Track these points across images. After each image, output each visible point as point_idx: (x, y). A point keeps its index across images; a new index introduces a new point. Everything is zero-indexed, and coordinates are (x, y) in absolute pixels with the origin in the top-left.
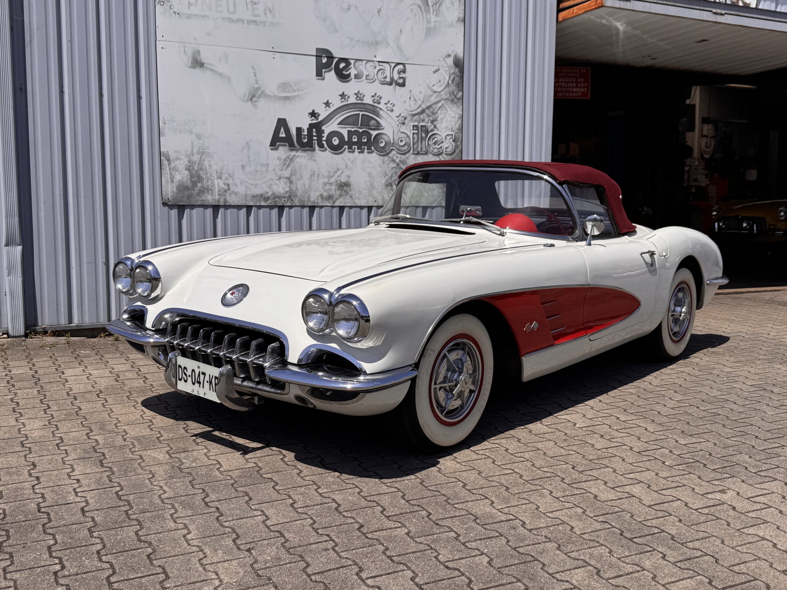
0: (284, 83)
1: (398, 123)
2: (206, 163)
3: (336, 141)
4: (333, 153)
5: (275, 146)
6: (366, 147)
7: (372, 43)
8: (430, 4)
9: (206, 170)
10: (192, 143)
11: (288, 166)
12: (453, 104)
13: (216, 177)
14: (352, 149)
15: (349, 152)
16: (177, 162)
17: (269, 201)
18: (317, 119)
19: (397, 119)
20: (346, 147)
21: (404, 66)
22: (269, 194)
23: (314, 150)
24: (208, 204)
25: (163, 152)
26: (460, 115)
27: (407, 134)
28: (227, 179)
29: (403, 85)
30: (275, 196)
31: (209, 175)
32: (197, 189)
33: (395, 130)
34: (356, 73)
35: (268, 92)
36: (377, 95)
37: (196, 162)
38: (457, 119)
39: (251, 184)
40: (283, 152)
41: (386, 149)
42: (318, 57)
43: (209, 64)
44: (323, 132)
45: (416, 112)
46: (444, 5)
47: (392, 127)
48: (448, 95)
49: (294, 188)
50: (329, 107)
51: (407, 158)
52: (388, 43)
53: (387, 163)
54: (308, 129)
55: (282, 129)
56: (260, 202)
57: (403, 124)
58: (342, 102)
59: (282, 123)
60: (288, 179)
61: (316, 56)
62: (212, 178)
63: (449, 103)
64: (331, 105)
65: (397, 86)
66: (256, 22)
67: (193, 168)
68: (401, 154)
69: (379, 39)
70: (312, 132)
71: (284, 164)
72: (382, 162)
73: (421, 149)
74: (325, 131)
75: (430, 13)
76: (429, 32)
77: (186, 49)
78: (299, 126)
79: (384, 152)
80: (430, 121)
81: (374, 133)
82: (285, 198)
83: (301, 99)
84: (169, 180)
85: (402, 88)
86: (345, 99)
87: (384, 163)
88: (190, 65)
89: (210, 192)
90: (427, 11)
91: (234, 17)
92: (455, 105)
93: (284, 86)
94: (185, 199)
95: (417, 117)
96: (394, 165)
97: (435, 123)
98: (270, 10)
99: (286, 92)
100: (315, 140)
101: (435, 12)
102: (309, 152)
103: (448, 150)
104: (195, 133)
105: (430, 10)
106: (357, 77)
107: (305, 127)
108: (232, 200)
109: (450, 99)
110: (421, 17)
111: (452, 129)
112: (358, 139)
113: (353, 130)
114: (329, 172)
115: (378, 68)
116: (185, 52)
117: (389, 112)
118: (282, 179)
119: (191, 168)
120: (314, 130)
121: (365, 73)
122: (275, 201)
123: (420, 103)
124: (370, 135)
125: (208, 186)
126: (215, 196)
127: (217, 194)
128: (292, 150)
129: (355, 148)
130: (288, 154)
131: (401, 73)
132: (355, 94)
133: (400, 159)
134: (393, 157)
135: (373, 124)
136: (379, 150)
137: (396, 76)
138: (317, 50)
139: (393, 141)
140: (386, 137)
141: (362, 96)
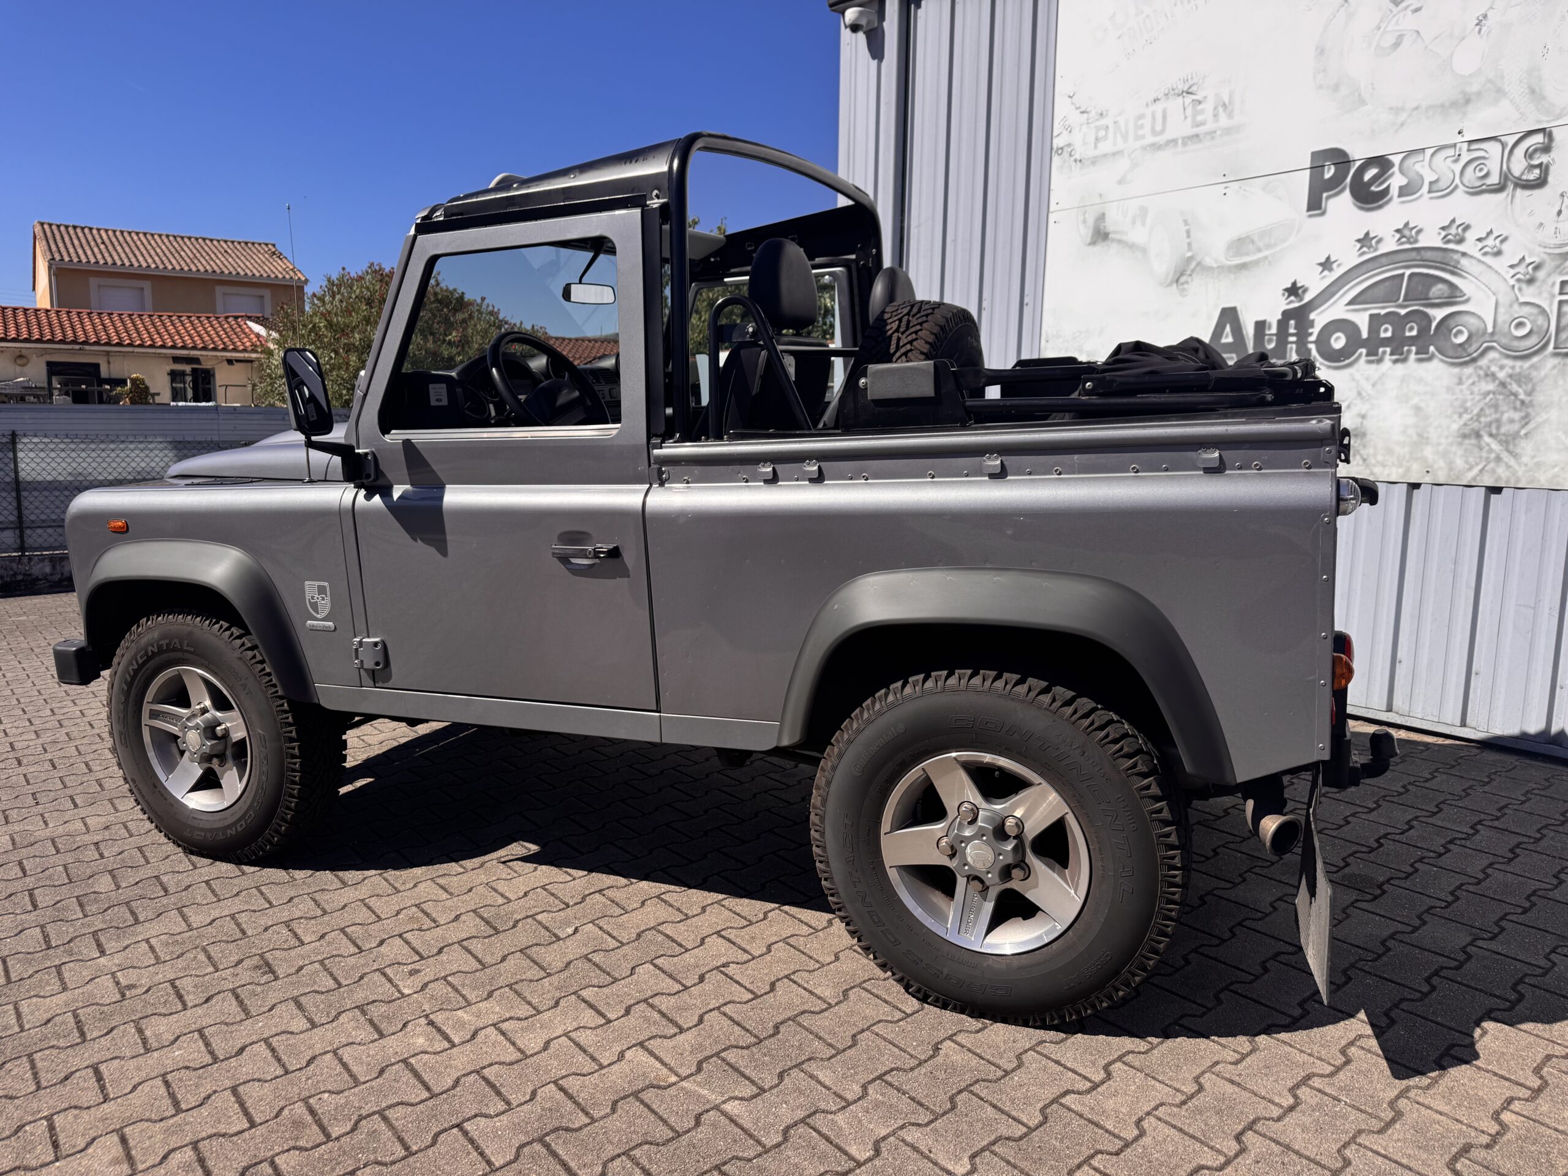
0: (1239, 239)
1: (1512, 282)
3: (1338, 342)
4: (1330, 367)
6: (1414, 349)
7: (1454, 104)
14: (1376, 354)
15: (1370, 362)
19: (1512, 272)
20: (1364, 351)
21: (1550, 136)
27: (1539, 306)
29: (1541, 183)
33: (1501, 300)
34: (1403, 181)
35: (1208, 261)
41: (1471, 350)
42: (1316, 169)
43: (1116, 232)
44: (1312, 324)
47: (1495, 293)
51: (1532, 366)
52: (1500, 92)
53: (1470, 381)
54: (1279, 322)
55: (1228, 328)
57: (1531, 281)
59: (1228, 317)
61: (1311, 168)
65: (1519, 191)
68: (1516, 358)
69: (1474, 88)
70: (1287, 327)
72: (1456, 381)
74: (1316, 323)
77: (1087, 216)
78: (1260, 318)
79: (1462, 356)
81: (1438, 314)
83: (1270, 263)
87: (1460, 383)
88: (1089, 240)
93: (1239, 244)
96: (1490, 386)
98: (1224, 105)
99: (1242, 255)
100: (1292, 343)
106: (1406, 191)
107: (1273, 318)
112: (1393, 332)
113: (1383, 312)
115: (1465, 158)
116: (1084, 221)
120: (1292, 322)
121: (1429, 177)
124: (1428, 319)
129: (1384, 353)
131: (1537, 155)
133: (1510, 371)
134: (1489, 368)
135: (1438, 294)
136: (1451, 353)
137: (1518, 166)
138: (1315, 155)
139: (1494, 327)
140: (1472, 321)
141: (1414, 232)
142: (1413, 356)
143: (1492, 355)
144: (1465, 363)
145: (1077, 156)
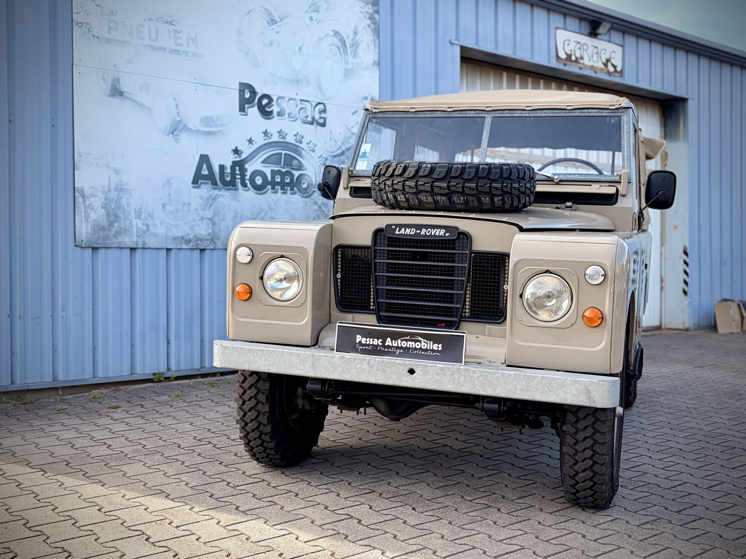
0: (206, 118)
1: (319, 164)
2: (124, 201)
3: (259, 181)
4: (256, 193)
5: (197, 183)
6: (289, 188)
7: (294, 81)
8: (348, 46)
9: (124, 209)
10: (109, 178)
11: (211, 206)
13: (134, 216)
14: (275, 189)
15: (273, 192)
16: (92, 200)
17: (191, 244)
18: (240, 157)
19: (319, 159)
20: (270, 187)
21: (325, 106)
22: (191, 236)
23: (237, 189)
24: (126, 246)
25: (78, 187)
28: (146, 219)
29: (323, 125)
30: (198, 239)
31: (127, 214)
32: (113, 230)
33: (316, 171)
34: (278, 110)
35: (190, 125)
36: (300, 134)
37: (113, 199)
39: (172, 225)
40: (205, 191)
41: (308, 191)
42: (241, 92)
43: (128, 93)
44: (246, 170)
45: (336, 153)
46: (360, 48)
47: (314, 168)
49: (216, 231)
50: (252, 144)
52: (308, 81)
53: (309, 205)
54: (231, 167)
55: (205, 166)
56: (181, 245)
58: (265, 139)
59: (204, 159)
60: (211, 219)
61: (240, 90)
62: (130, 218)
64: (254, 142)
65: (318, 127)
66: (178, 51)
67: (110, 207)
69: (300, 77)
70: (235, 170)
71: (207, 204)
74: (248, 170)
75: (347, 54)
76: (348, 73)
77: (105, 76)
78: (222, 163)
79: (306, 193)
81: (296, 173)
82: (207, 240)
83: (223, 135)
84: (84, 219)
85: (323, 128)
86: (268, 137)
87: (306, 205)
88: (108, 93)
89: (128, 233)
90: (345, 52)
91: (156, 44)
93: (207, 120)
94: (101, 241)
95: (337, 158)
96: (316, 208)
98: (192, 39)
99: (209, 127)
100: (238, 179)
101: (352, 54)
102: (232, 191)
104: (113, 168)
105: (347, 51)
106: (279, 114)
107: (228, 165)
108: (152, 242)
110: (339, 58)
112: (281, 179)
113: (276, 169)
114: (253, 213)
115: (300, 106)
116: (104, 79)
117: (311, 152)
118: (205, 220)
119: (108, 206)
120: (237, 168)
121: (288, 111)
122: (197, 244)
123: (340, 144)
124: (292, 175)
125: (126, 227)
126: (133, 237)
127: (135, 235)
128: (215, 189)
129: (278, 189)
130: (211, 193)
131: (322, 113)
132: (278, 132)
133: (322, 202)
134: (315, 200)
135: (295, 164)
136: (302, 192)
137: (317, 115)
138: (241, 84)
139: (315, 182)
140: (308, 178)
141: (284, 134)
142: (289, 192)
143: (315, 194)
144: (307, 197)
145: (95, 33)
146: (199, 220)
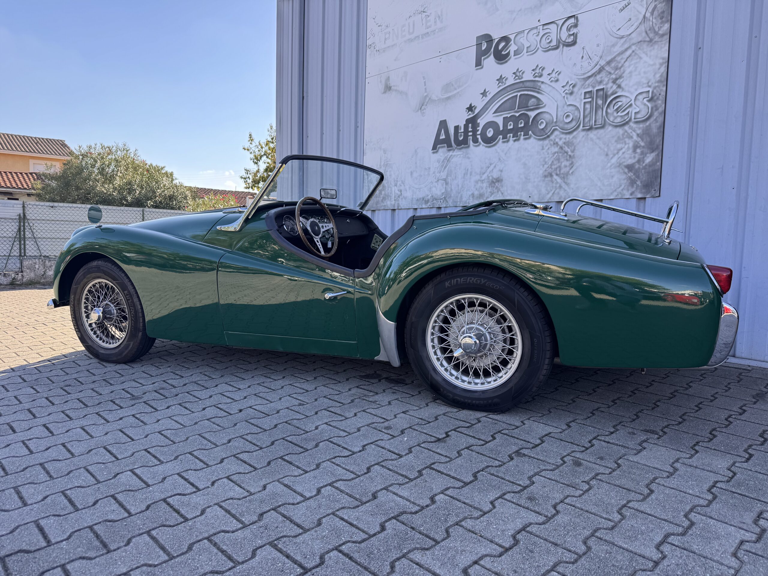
0: (447, 84)
1: (563, 94)
2: (388, 174)
3: (490, 133)
4: (486, 147)
5: (436, 148)
6: (522, 133)
7: (535, 7)
10: (380, 157)
11: (445, 167)
12: (652, 46)
13: (393, 184)
14: (506, 138)
15: (504, 142)
17: (429, 204)
18: (474, 113)
19: (564, 89)
20: (501, 137)
21: (577, 19)
22: (429, 197)
23: (469, 147)
24: (387, 208)
26: (663, 59)
27: (575, 106)
28: (401, 185)
29: (574, 43)
30: (434, 198)
33: (559, 105)
34: (516, 48)
35: (434, 97)
38: (658, 66)
39: (416, 188)
40: (441, 154)
41: (547, 131)
42: (479, 45)
43: (394, 86)
44: (478, 125)
45: (590, 74)
47: (556, 101)
48: (644, 34)
49: (449, 190)
50: (486, 96)
51: (573, 137)
53: (547, 148)
54: (464, 125)
55: (443, 131)
56: (422, 205)
57: (571, 93)
58: (499, 87)
59: (443, 124)
60: (445, 180)
61: (476, 45)
62: (390, 185)
63: (645, 45)
64: (488, 94)
65: (565, 47)
66: (428, 33)
68: (566, 133)
70: (468, 128)
71: (442, 166)
72: (541, 148)
73: (595, 121)
74: (480, 125)
77: (382, 79)
79: (544, 135)
80: (611, 81)
81: (532, 114)
82: (441, 199)
83: (460, 96)
85: (572, 48)
86: (503, 82)
88: (383, 91)
89: (389, 198)
91: (412, 36)
92: (656, 47)
93: (447, 87)
95: (591, 79)
97: (618, 82)
98: (439, 17)
99: (448, 92)
100: (470, 136)
102: (464, 150)
103: (639, 116)
104: (383, 149)
106: (517, 53)
108: (403, 204)
109: (648, 39)
111: (648, 83)
112: (513, 126)
113: (509, 116)
115: (542, 33)
116: (381, 82)
118: (440, 180)
120: (470, 125)
121: (527, 45)
122: (433, 203)
123: (597, 59)
124: (528, 117)
125: (387, 193)
126: (391, 201)
127: (394, 200)
128: (449, 150)
129: (510, 136)
130: (446, 155)
131: (572, 29)
132: (514, 73)
133: (564, 141)
134: (555, 140)
135: (532, 103)
136: (538, 134)
137: (564, 35)
138: (478, 38)
139: (557, 119)
140: (546, 116)
141: (521, 73)
142: (522, 137)
143: (556, 133)
144: (545, 139)
145: (377, 49)
146: (436, 182)
